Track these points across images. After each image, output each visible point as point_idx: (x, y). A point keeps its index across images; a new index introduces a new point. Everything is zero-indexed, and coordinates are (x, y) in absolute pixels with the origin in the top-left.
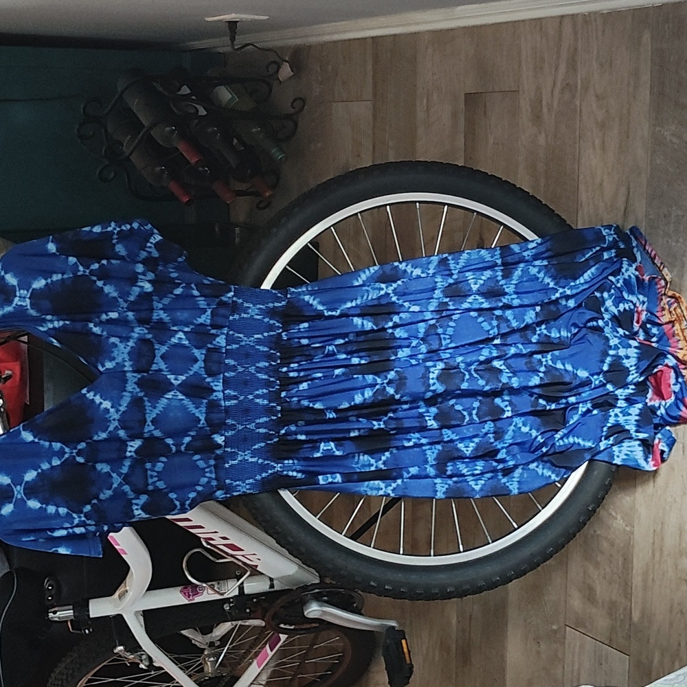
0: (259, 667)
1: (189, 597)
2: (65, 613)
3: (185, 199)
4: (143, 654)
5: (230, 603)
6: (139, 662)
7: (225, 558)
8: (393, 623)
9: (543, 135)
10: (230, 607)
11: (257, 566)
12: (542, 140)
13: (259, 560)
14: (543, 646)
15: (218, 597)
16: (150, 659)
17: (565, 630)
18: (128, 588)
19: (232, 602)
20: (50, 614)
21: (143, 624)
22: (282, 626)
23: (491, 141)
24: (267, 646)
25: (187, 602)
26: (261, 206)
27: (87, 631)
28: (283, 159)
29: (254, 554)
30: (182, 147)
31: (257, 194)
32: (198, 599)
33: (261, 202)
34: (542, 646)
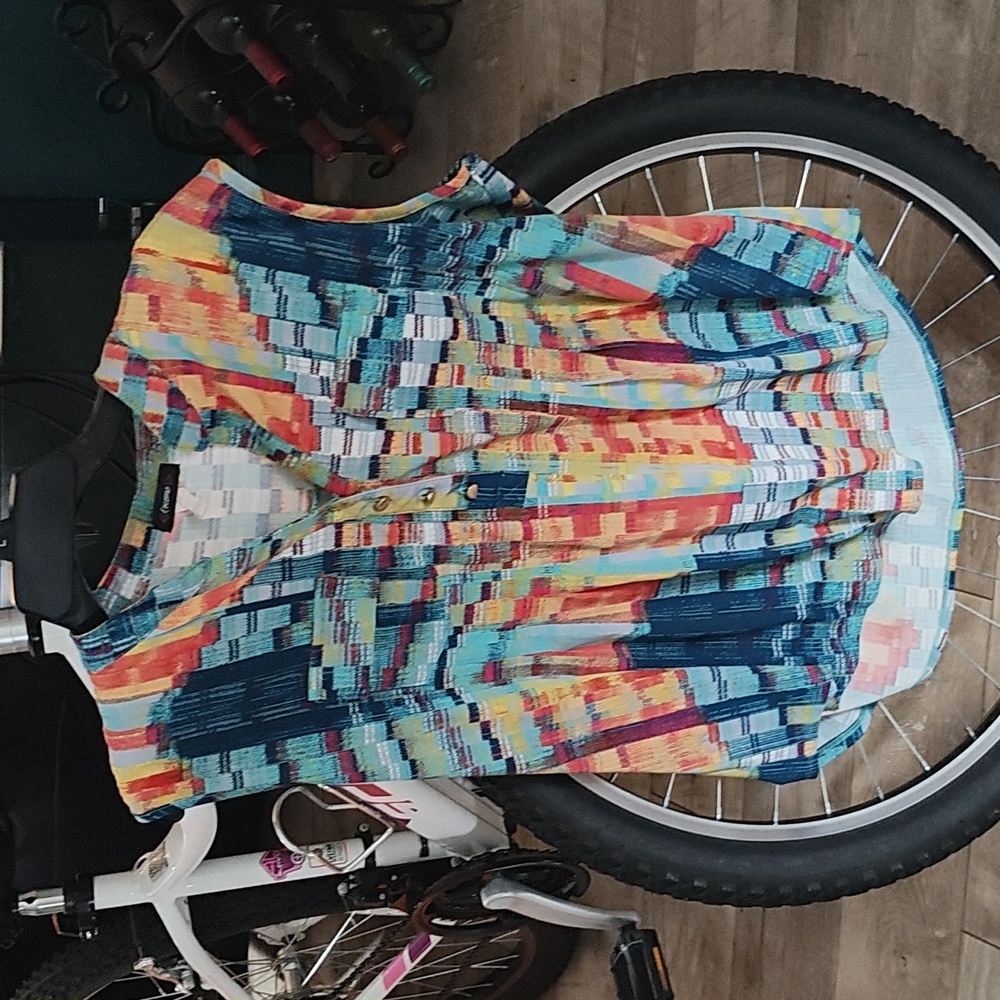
0: (387, 988)
1: (276, 872)
2: (50, 902)
3: (256, 150)
4: (183, 970)
5: (349, 882)
6: (176, 982)
7: (345, 803)
8: (635, 918)
9: (967, 36)
10: (350, 891)
11: (407, 821)
12: (963, 47)
13: (415, 810)
14: (912, 965)
15: (329, 872)
16: (196, 977)
17: (961, 940)
18: (167, 856)
19: (353, 882)
20: (20, 904)
21: (189, 918)
22: (437, 921)
23: (853, 50)
24: (406, 953)
25: (273, 881)
26: (377, 171)
27: (89, 935)
28: (429, 85)
29: (408, 802)
30: (253, 54)
31: (374, 149)
32: (292, 876)
33: (378, 164)
34: (910, 966)
